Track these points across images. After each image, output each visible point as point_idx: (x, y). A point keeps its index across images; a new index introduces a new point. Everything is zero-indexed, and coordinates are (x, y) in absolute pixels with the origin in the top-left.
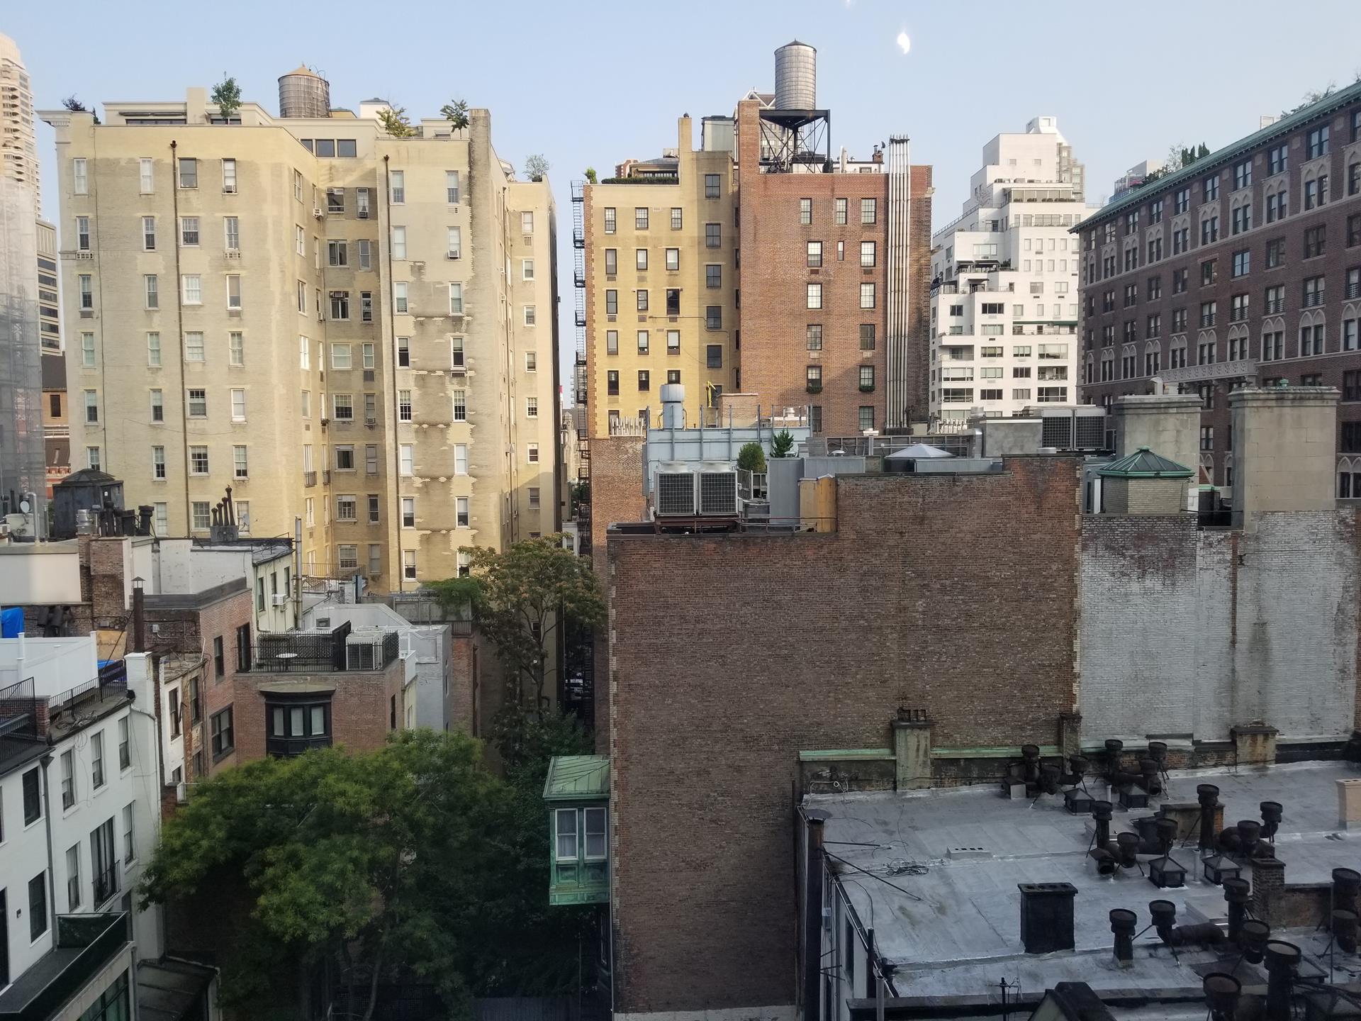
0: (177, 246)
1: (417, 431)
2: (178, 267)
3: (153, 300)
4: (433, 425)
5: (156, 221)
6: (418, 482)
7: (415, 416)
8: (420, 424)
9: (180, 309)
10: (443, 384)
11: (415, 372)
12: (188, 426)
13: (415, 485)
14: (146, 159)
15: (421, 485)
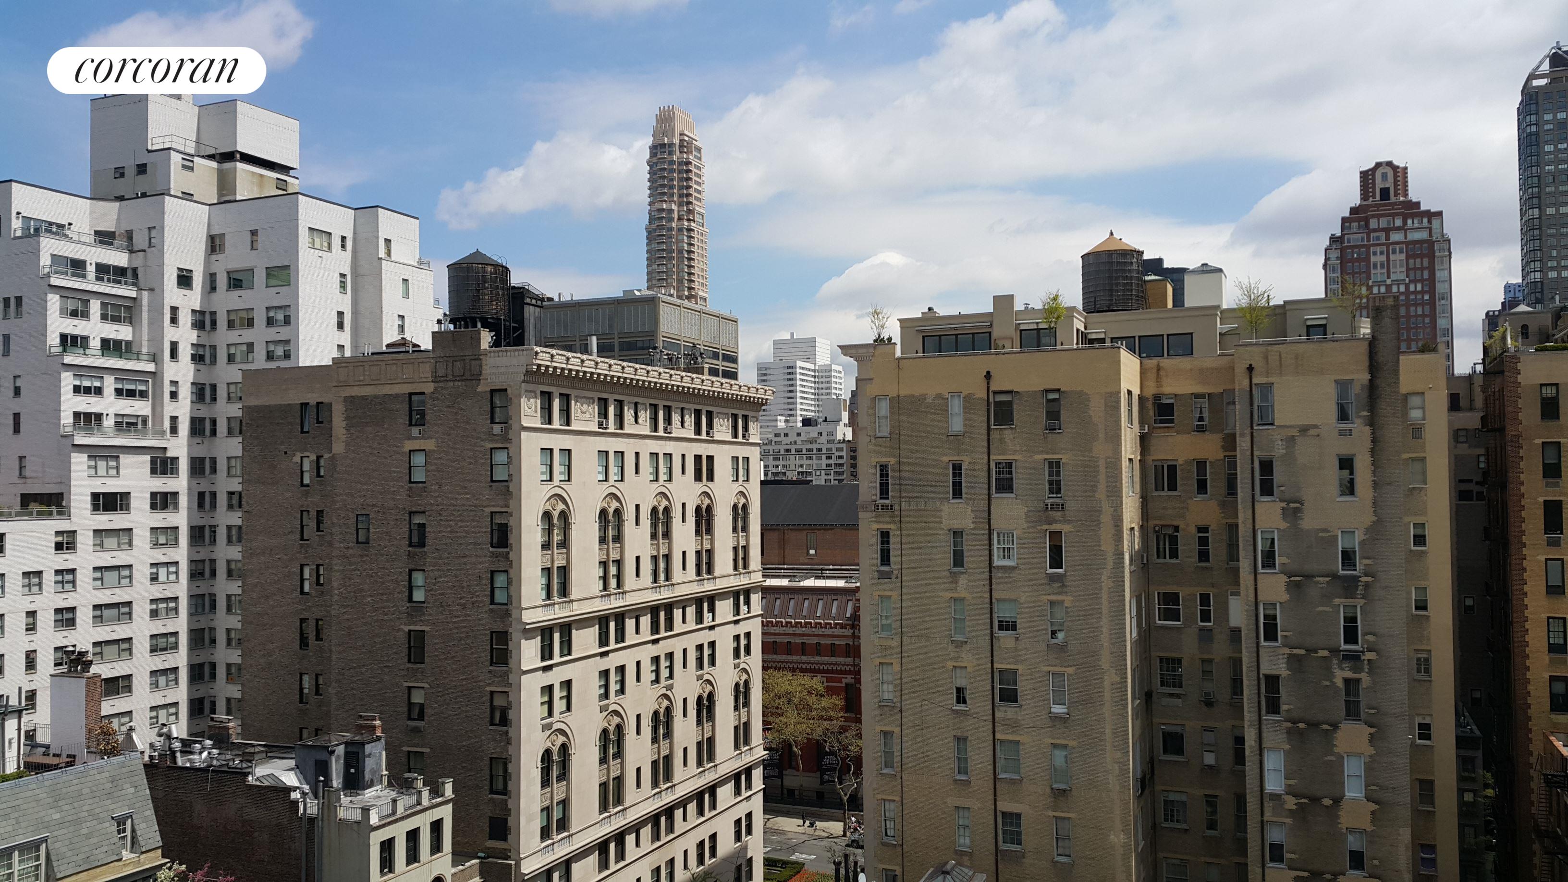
0: (989, 495)
1: (1289, 732)
2: (989, 520)
3: (958, 559)
4: (1314, 725)
5: (964, 467)
6: (1291, 803)
7: (1288, 711)
8: (1295, 722)
9: (990, 572)
10: (1329, 669)
11: (1287, 650)
12: (998, 715)
13: (1286, 807)
14: (955, 394)
15: (1294, 807)
